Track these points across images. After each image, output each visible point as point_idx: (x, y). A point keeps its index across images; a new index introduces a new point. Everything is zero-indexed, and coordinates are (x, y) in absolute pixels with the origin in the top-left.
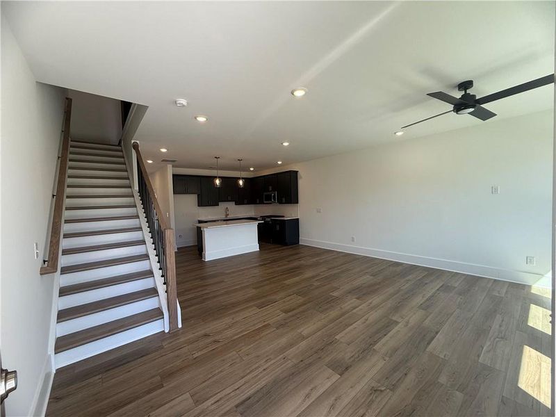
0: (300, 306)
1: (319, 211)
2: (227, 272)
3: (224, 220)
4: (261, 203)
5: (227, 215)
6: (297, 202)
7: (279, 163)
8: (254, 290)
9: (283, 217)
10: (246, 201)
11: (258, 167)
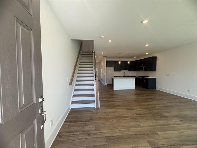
0: (144, 114)
1: (167, 75)
2: (119, 95)
3: (123, 77)
4: (139, 70)
5: (124, 75)
6: (156, 71)
7: (147, 54)
8: (127, 103)
9: (148, 77)
10: (132, 70)
11: (137, 56)
